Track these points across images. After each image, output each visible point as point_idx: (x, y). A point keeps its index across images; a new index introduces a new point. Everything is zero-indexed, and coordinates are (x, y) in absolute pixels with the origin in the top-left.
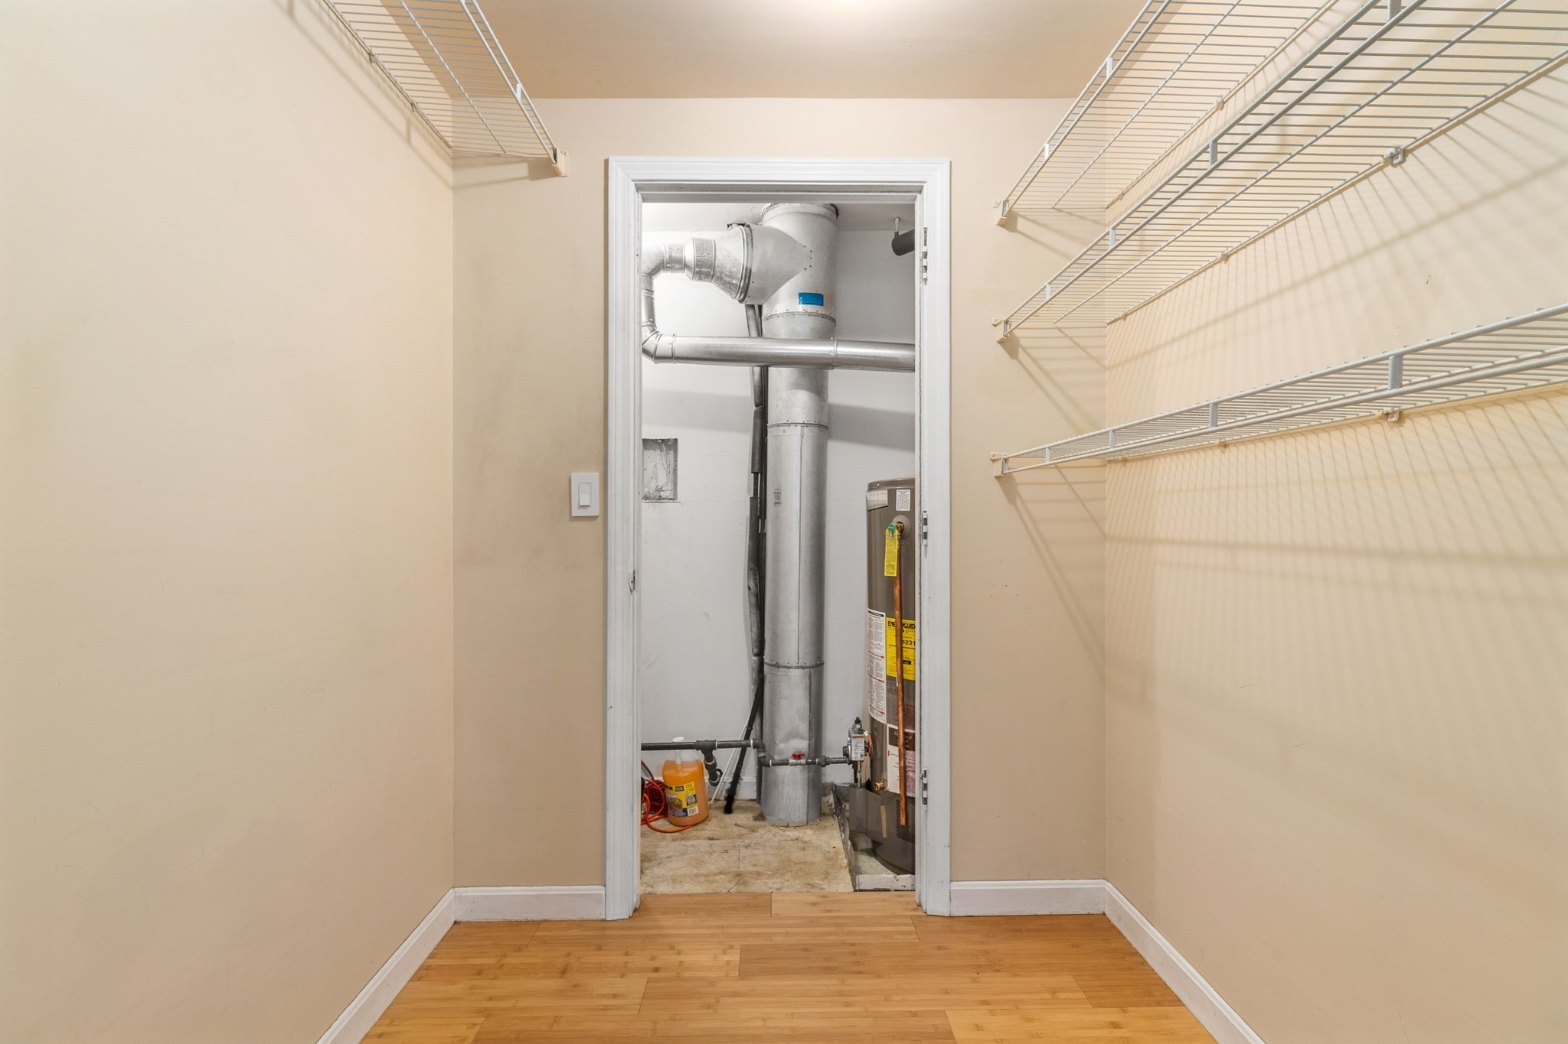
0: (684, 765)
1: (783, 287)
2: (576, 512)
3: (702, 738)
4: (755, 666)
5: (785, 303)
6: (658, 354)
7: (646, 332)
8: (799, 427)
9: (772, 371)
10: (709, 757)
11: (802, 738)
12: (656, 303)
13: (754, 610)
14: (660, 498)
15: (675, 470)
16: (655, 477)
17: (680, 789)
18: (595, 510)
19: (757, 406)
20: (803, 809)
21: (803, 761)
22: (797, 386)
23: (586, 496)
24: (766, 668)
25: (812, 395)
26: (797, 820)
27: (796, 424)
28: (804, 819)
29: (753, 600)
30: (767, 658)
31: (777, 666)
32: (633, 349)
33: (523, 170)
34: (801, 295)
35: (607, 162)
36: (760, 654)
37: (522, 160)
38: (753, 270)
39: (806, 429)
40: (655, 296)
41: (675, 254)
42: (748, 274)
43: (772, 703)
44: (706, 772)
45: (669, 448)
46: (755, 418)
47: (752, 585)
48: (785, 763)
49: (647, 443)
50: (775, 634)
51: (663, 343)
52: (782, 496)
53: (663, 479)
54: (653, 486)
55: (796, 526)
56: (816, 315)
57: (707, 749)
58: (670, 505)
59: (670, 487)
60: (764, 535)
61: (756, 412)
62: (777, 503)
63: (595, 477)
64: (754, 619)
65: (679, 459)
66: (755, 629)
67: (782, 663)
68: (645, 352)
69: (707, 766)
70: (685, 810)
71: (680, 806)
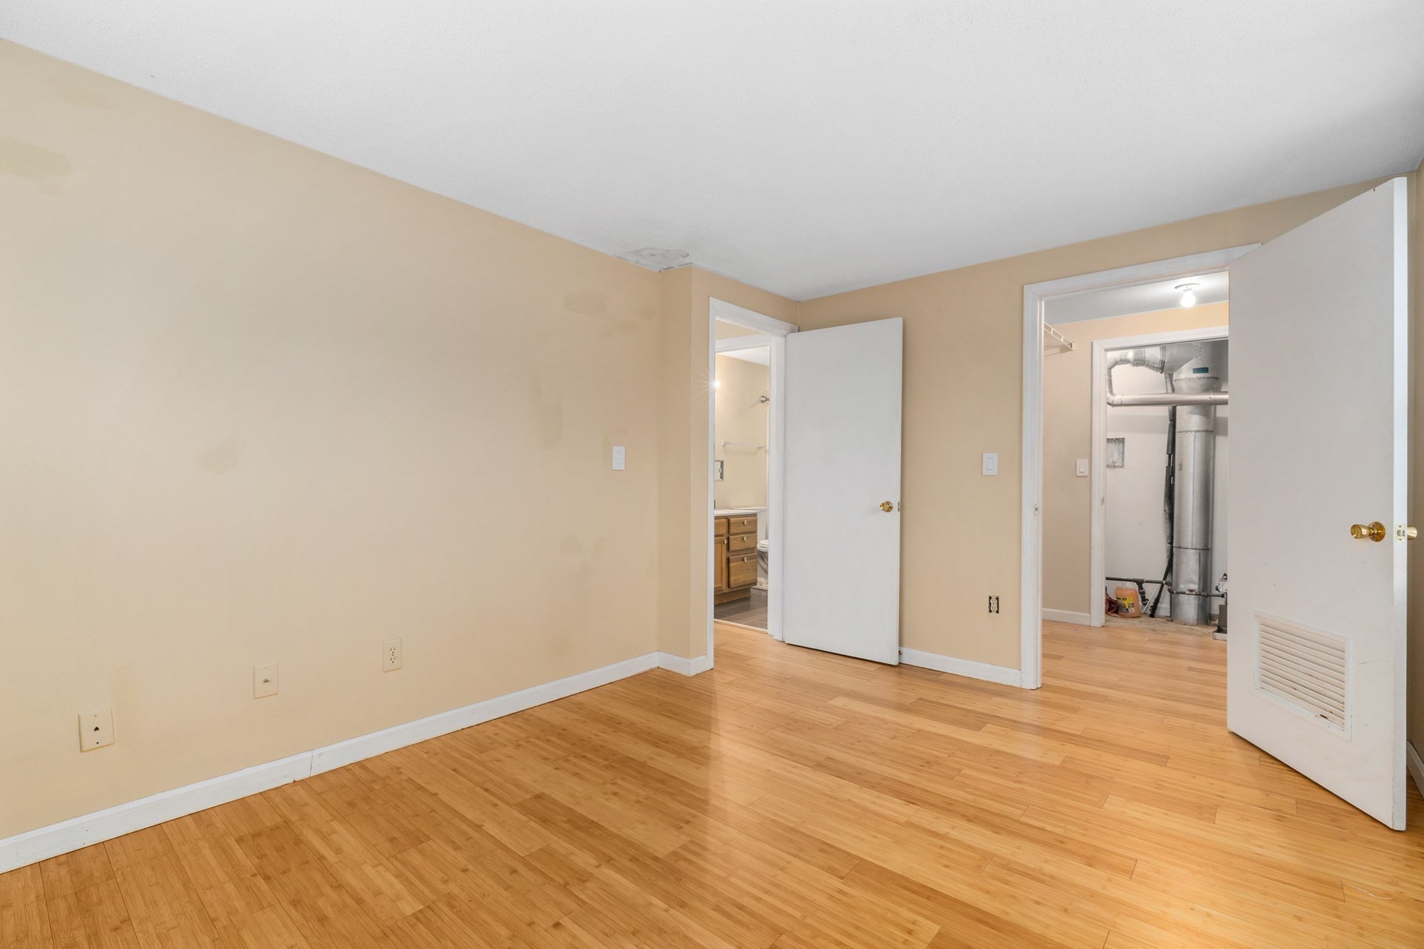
0: (1127, 589)
1: (1184, 366)
2: (1078, 474)
3: (1137, 578)
4: (1169, 549)
5: (1186, 374)
6: (1114, 403)
7: (1109, 394)
8: (1193, 433)
9: (1178, 408)
10: (1141, 588)
11: (1194, 583)
12: (1113, 381)
13: (1168, 521)
14: (1115, 466)
15: (1123, 452)
16: (1112, 456)
17: (1125, 599)
18: (1086, 474)
19: (1171, 421)
20: (1196, 617)
21: (1194, 593)
22: (1192, 413)
23: (1082, 467)
24: (1174, 549)
25: (1201, 417)
26: (1191, 622)
27: (1191, 431)
28: (1196, 622)
29: (1167, 516)
30: (1174, 545)
31: (1180, 547)
32: (1104, 403)
33: (1058, 350)
34: (1194, 369)
35: (1092, 343)
36: (1171, 543)
37: (1057, 346)
38: (1166, 361)
39: (1197, 434)
40: (1112, 378)
41: (1123, 358)
42: (1163, 362)
43: (1177, 566)
44: (1139, 596)
45: (1120, 442)
46: (1170, 427)
47: (1167, 509)
48: (1184, 593)
49: (1109, 440)
50: (1179, 532)
51: (1117, 398)
52: (1183, 466)
53: (1116, 457)
54: (1111, 460)
55: (1191, 481)
56: (1204, 378)
57: (1140, 583)
58: (1120, 469)
59: (1120, 461)
60: (1174, 485)
61: (1170, 424)
62: (1181, 469)
63: (1086, 461)
64: (1168, 525)
65: (1125, 447)
66: (1168, 531)
67: (1182, 546)
68: (1109, 404)
69: (1140, 592)
70: (1127, 609)
71: (1125, 607)
